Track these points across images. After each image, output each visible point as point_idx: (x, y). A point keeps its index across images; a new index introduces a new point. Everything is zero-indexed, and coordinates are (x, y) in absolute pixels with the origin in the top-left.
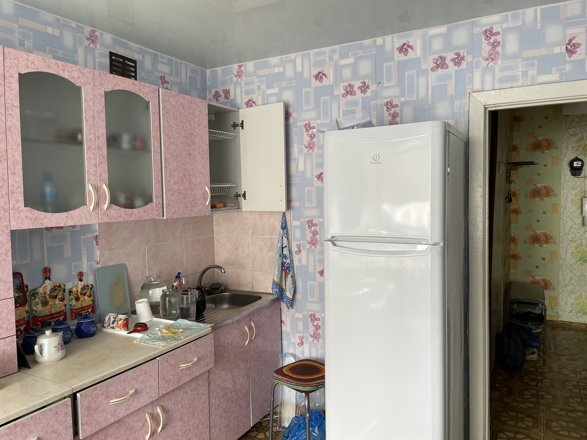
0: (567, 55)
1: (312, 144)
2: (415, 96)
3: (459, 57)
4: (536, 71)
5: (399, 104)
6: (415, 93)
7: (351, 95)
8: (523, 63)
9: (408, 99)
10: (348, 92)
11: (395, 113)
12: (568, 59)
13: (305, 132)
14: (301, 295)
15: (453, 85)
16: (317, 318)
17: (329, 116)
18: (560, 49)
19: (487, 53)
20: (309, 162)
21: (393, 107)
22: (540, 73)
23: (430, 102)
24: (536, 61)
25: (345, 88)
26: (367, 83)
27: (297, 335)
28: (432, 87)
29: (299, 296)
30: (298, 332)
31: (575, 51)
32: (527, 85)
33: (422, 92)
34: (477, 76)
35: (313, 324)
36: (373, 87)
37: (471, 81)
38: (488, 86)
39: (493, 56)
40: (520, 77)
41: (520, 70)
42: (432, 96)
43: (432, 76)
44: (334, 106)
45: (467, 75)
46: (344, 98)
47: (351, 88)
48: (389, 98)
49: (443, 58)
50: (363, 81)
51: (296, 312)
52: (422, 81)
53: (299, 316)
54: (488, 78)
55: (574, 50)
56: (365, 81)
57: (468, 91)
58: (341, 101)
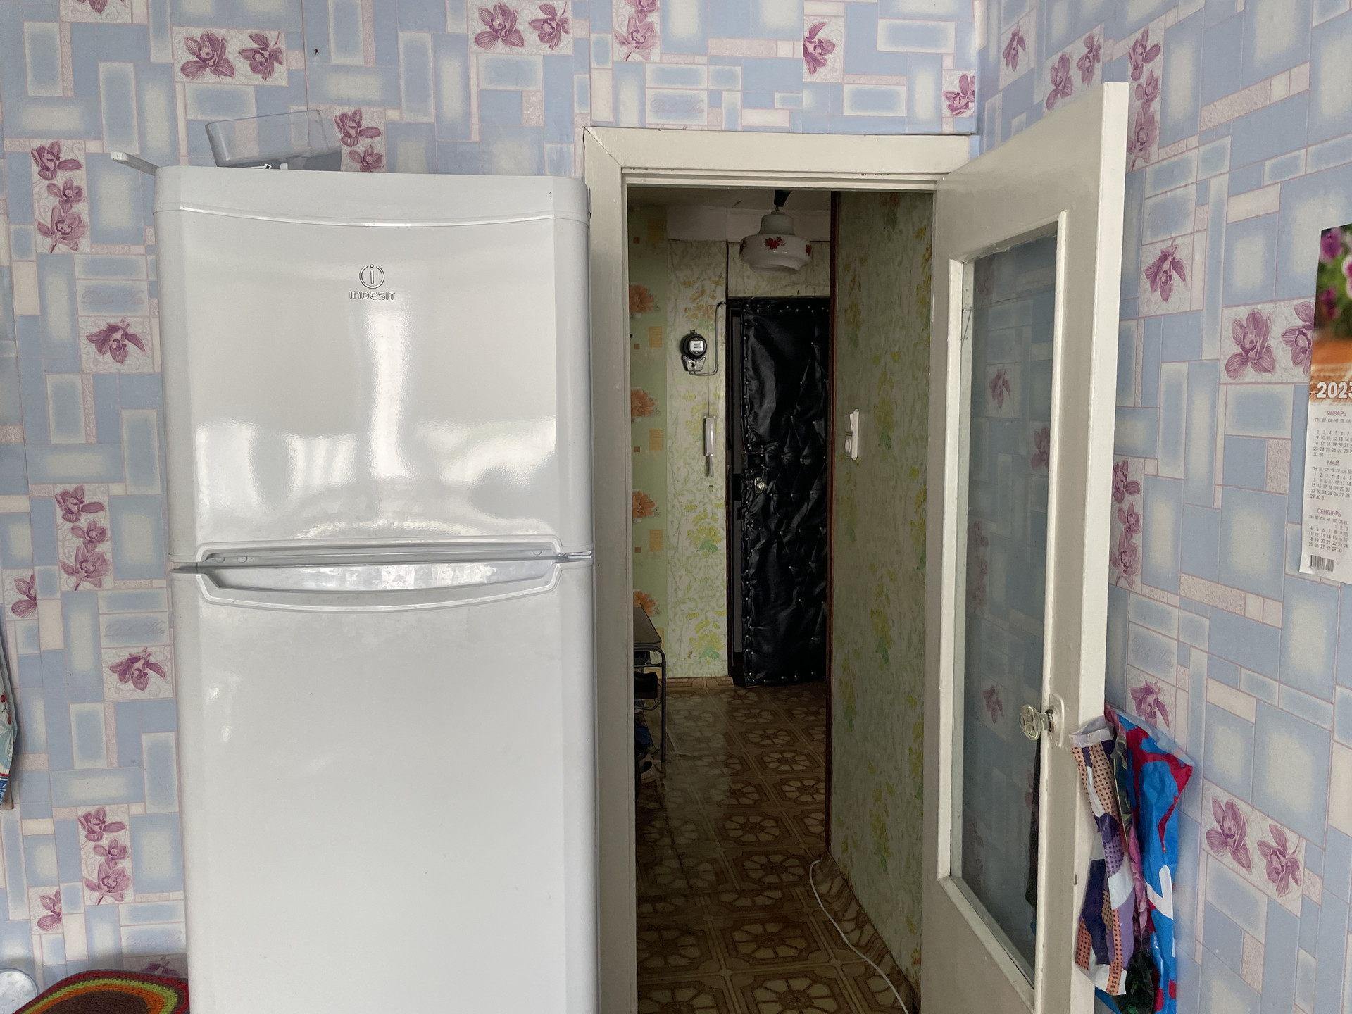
0: (805, 66)
1: (68, 221)
2: (432, 110)
3: (553, 19)
4: (738, 95)
5: (382, 129)
6: (431, 101)
7: (214, 72)
8: (712, 68)
9: (409, 118)
10: (204, 61)
11: (371, 155)
12: (806, 76)
13: (36, 177)
14: (43, 755)
15: (539, 97)
16: (113, 824)
17: (136, 132)
18: (791, 50)
19: (626, 24)
20: (57, 286)
21: (362, 133)
22: (748, 103)
23: (476, 137)
24: (739, 69)
25: (195, 46)
26: (272, 43)
27: (36, 893)
28: (480, 92)
29: (34, 762)
30: (35, 882)
31: (823, 61)
32: (719, 128)
33: (452, 105)
34: (602, 82)
35: (95, 847)
36: (293, 60)
37: (587, 95)
38: (630, 116)
39: (638, 35)
40: (705, 106)
41: (703, 86)
42: (481, 119)
43: (481, 58)
44: (155, 99)
45: (576, 76)
46: (189, 80)
47: (214, 49)
48: (348, 102)
49: (510, 11)
50: (257, 31)
51: (26, 815)
52: (450, 69)
53: (42, 826)
54: (629, 96)
55: (820, 58)
56: (266, 33)
57: (579, 121)
58: (179, 88)
